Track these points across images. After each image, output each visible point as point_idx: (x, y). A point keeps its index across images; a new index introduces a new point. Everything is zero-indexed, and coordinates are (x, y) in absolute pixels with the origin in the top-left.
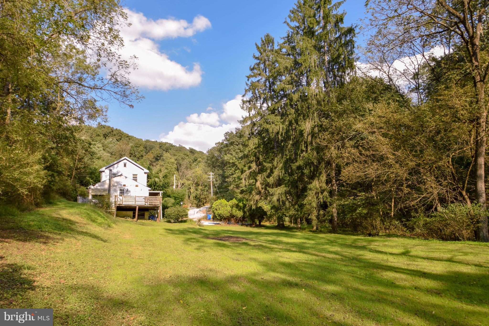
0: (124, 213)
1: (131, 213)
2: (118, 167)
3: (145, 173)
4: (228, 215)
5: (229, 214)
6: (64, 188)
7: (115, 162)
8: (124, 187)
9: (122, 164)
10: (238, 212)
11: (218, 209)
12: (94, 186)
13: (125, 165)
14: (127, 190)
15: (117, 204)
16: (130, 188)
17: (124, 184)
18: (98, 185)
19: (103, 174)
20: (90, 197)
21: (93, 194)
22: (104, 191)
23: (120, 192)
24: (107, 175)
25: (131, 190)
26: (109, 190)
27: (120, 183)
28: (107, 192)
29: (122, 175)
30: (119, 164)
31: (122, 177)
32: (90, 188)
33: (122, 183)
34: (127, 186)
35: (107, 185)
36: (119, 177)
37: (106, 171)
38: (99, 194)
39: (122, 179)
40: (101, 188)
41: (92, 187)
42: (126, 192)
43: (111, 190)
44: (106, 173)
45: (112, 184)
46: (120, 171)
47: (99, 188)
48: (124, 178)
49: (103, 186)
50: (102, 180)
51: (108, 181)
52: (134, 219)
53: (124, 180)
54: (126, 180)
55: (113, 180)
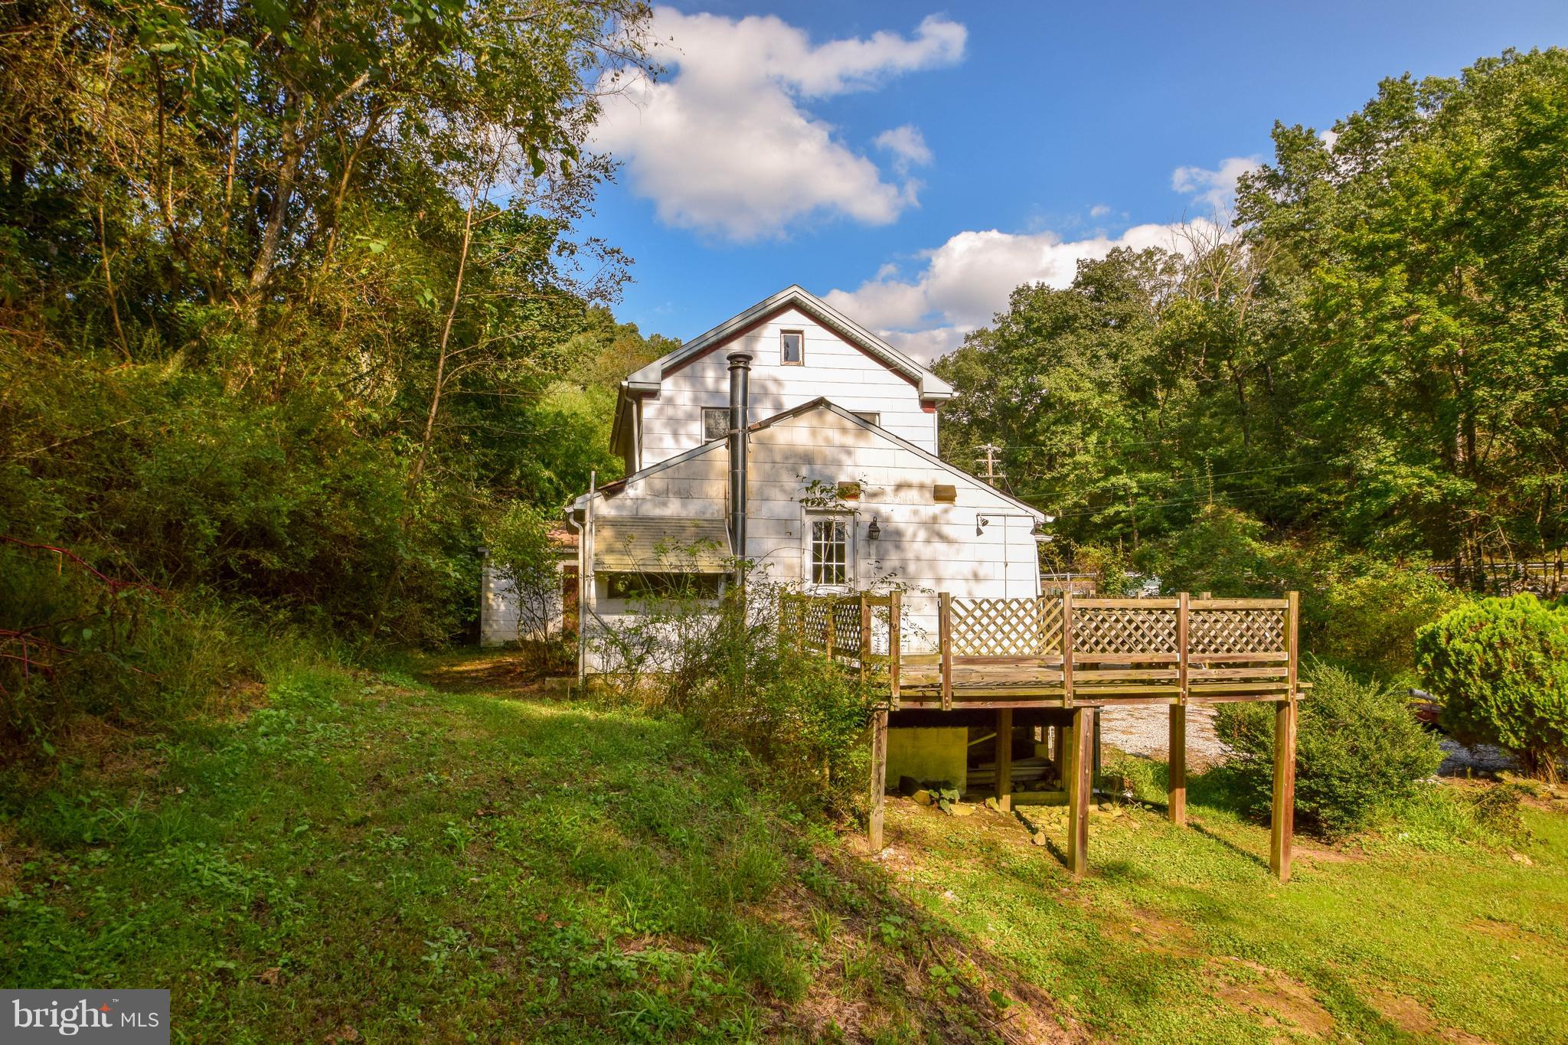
1: (953, 744)
3: (928, 404)
7: (735, 323)
8: (848, 504)
9: (770, 339)
12: (610, 493)
13: (792, 349)
14: (873, 525)
15: (896, 695)
16: (899, 512)
17: (843, 478)
18: (649, 486)
19: (650, 410)
20: (590, 591)
21: (614, 564)
22: (704, 536)
23: (817, 548)
24: (680, 414)
25: (902, 526)
26: (733, 532)
27: (818, 467)
28: (727, 551)
29: (828, 405)
30: (756, 338)
31: (830, 417)
32: (579, 515)
33: (830, 470)
34: (874, 495)
35: (717, 490)
36: (807, 420)
37: (668, 386)
38: (670, 563)
39: (837, 437)
40: (673, 508)
41: (602, 506)
42: (861, 544)
43: (754, 528)
44: (670, 401)
45: (753, 477)
46: (764, 388)
47: (658, 512)
48: (849, 425)
49: (685, 495)
50: (647, 459)
51: (721, 453)
52: (991, 801)
53: (849, 440)
54: (862, 444)
55: (761, 443)
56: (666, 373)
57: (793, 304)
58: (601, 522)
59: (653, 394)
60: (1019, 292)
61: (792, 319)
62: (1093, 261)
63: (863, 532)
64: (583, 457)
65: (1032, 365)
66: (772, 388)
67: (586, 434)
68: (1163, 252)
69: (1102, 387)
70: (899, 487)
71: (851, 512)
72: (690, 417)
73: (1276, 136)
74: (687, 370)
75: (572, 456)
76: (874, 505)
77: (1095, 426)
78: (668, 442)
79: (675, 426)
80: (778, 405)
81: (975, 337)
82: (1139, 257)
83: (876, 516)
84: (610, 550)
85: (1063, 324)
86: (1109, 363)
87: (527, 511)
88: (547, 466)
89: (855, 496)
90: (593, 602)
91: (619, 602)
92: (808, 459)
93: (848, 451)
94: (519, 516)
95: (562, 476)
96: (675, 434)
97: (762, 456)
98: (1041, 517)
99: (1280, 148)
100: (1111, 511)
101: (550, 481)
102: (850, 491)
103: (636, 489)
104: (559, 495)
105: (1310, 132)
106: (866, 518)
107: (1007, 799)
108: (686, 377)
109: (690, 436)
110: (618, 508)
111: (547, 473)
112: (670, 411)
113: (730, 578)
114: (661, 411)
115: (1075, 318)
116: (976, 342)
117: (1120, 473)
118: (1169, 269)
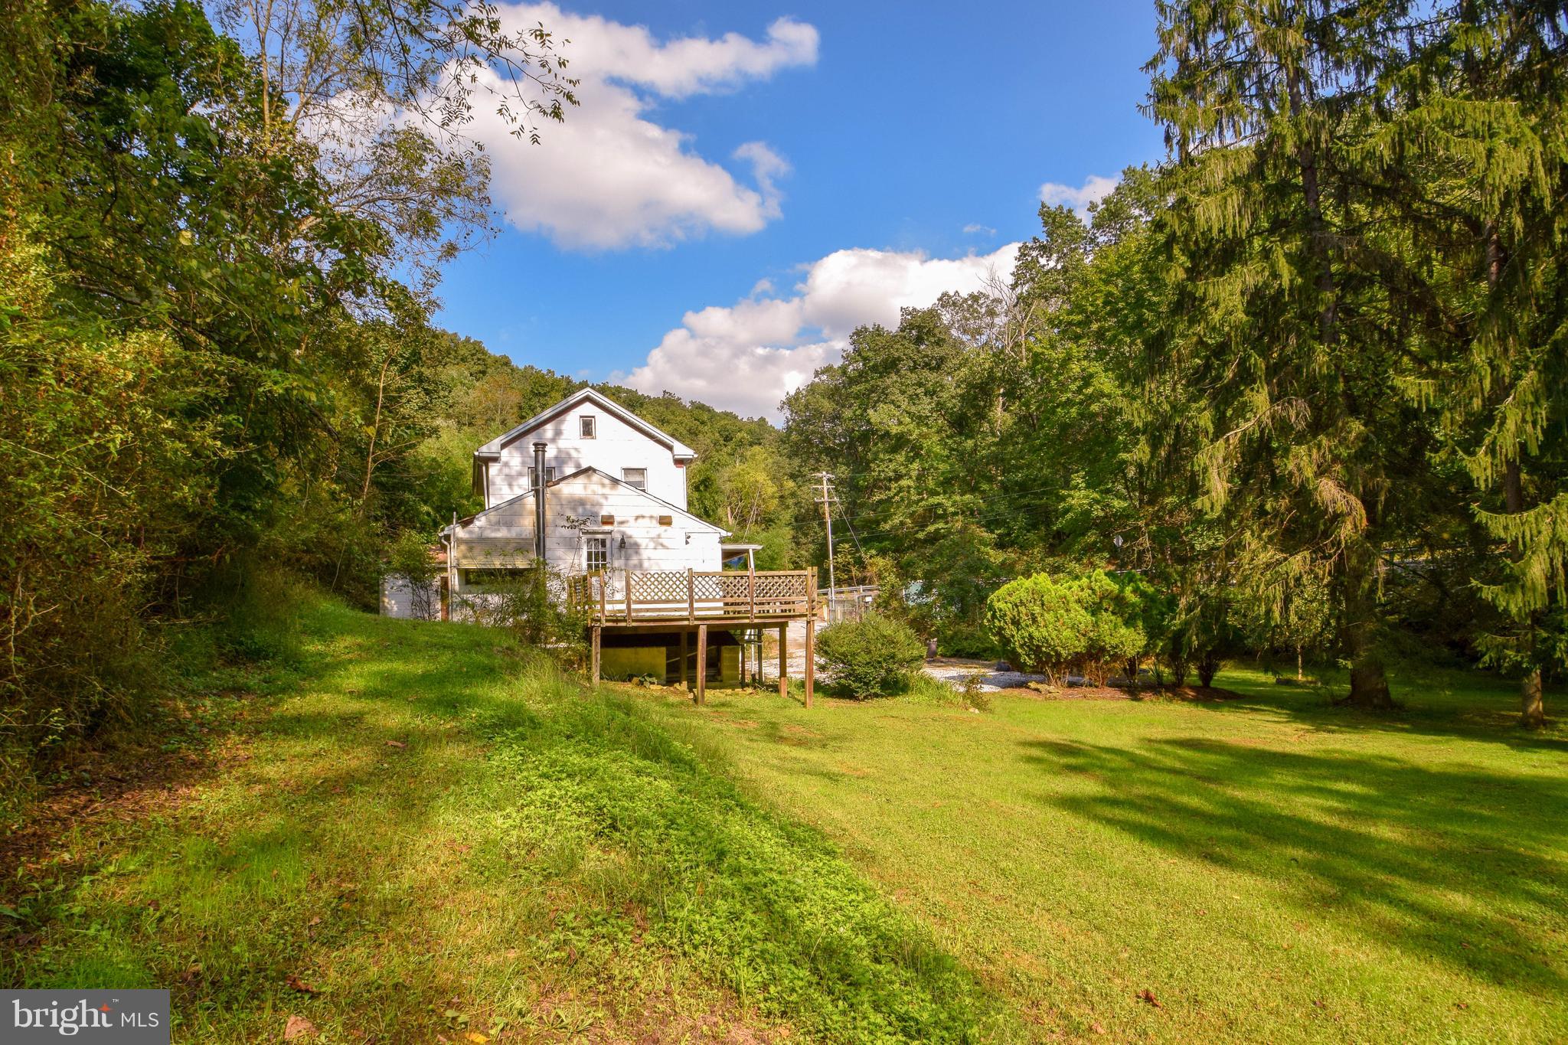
0: (627, 655)
1: (657, 657)
2: (558, 433)
3: (679, 462)
4: (1081, 646)
5: (1084, 642)
6: (332, 539)
7: (547, 413)
8: (607, 528)
9: (572, 422)
10: (1123, 631)
11: (1025, 620)
12: (465, 524)
13: (587, 428)
14: (623, 542)
15: (603, 619)
16: (638, 532)
17: (604, 512)
18: (489, 521)
19: (494, 469)
20: (455, 582)
21: (467, 564)
22: (521, 547)
23: (589, 554)
24: (513, 473)
25: (639, 541)
26: (538, 546)
27: (588, 507)
28: (534, 556)
29: (594, 471)
30: (562, 422)
31: (595, 478)
32: (447, 538)
33: (595, 509)
34: (622, 523)
35: (528, 523)
36: (581, 479)
37: (505, 454)
38: (497, 563)
39: (599, 490)
40: (502, 533)
41: (460, 532)
42: (615, 551)
43: (549, 543)
44: (506, 464)
45: (549, 516)
46: (568, 454)
47: (493, 535)
48: (607, 481)
49: (509, 525)
50: (493, 501)
51: (530, 501)
52: (677, 685)
53: (607, 491)
54: (613, 492)
55: (553, 494)
56: (504, 446)
57: (587, 399)
58: (460, 541)
59: (496, 460)
60: (857, 333)
61: (587, 409)
62: (914, 309)
63: (617, 544)
64: (455, 494)
65: (867, 400)
66: (574, 454)
67: (457, 475)
68: (987, 297)
69: (920, 420)
70: (637, 518)
71: (610, 533)
72: (520, 474)
73: (1042, 214)
74: (517, 444)
75: (446, 494)
76: (622, 528)
77: (917, 455)
78: (505, 489)
79: (510, 480)
80: (578, 465)
81: (823, 373)
82: (965, 300)
83: (623, 534)
84: (465, 557)
85: (891, 365)
86: (927, 400)
87: (416, 537)
88: (425, 503)
89: (612, 523)
90: (457, 588)
91: (474, 588)
92: (582, 502)
93: (605, 496)
94: (411, 538)
95: (438, 509)
96: (510, 485)
97: (554, 502)
98: (724, 533)
99: (1046, 223)
100: (931, 528)
101: (428, 514)
102: (608, 520)
103: (481, 522)
104: (436, 525)
105: (1070, 211)
106: (618, 537)
107: (685, 683)
108: (517, 448)
109: (520, 487)
110: (471, 532)
111: (425, 508)
112: (506, 471)
113: (536, 570)
114: (500, 470)
115: (899, 359)
116: (824, 377)
117: (938, 494)
118: (991, 313)
